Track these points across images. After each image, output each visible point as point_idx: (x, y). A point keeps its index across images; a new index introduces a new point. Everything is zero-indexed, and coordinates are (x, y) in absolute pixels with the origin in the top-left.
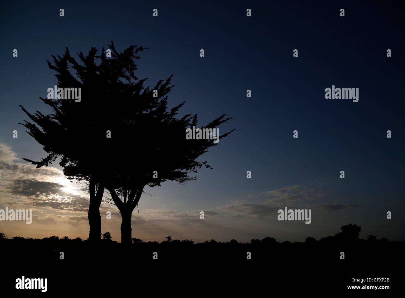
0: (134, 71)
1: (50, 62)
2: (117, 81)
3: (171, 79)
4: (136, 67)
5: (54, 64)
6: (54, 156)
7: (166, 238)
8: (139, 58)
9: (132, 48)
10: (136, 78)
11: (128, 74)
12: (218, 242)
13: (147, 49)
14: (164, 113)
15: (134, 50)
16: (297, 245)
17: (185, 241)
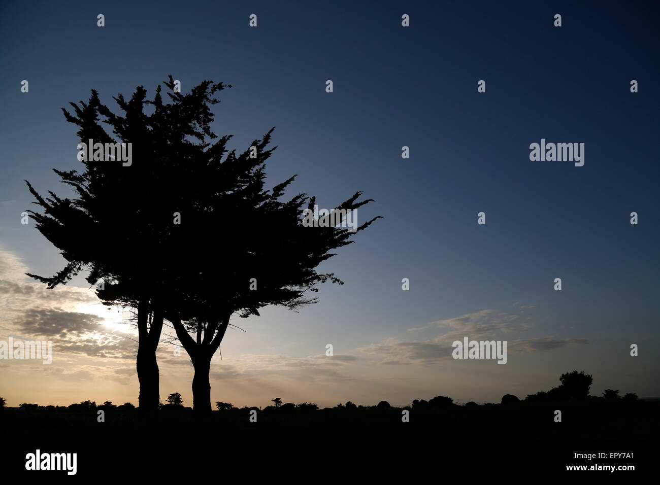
0: (210, 124)
1: (67, 110)
2: (182, 141)
3: (270, 137)
4: (212, 117)
5: (74, 114)
6: (75, 267)
7: (273, 401)
8: (217, 102)
9: (205, 85)
10: (213, 136)
11: (200, 130)
12: (358, 407)
13: (230, 86)
14: (260, 193)
15: (208, 88)
16: (489, 408)
17: (304, 405)
